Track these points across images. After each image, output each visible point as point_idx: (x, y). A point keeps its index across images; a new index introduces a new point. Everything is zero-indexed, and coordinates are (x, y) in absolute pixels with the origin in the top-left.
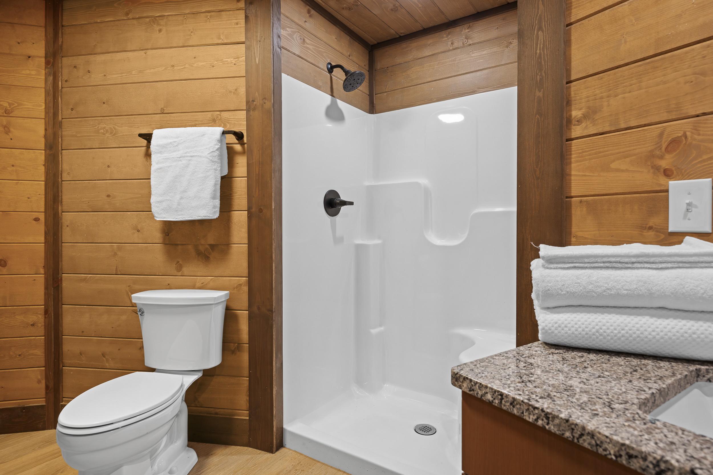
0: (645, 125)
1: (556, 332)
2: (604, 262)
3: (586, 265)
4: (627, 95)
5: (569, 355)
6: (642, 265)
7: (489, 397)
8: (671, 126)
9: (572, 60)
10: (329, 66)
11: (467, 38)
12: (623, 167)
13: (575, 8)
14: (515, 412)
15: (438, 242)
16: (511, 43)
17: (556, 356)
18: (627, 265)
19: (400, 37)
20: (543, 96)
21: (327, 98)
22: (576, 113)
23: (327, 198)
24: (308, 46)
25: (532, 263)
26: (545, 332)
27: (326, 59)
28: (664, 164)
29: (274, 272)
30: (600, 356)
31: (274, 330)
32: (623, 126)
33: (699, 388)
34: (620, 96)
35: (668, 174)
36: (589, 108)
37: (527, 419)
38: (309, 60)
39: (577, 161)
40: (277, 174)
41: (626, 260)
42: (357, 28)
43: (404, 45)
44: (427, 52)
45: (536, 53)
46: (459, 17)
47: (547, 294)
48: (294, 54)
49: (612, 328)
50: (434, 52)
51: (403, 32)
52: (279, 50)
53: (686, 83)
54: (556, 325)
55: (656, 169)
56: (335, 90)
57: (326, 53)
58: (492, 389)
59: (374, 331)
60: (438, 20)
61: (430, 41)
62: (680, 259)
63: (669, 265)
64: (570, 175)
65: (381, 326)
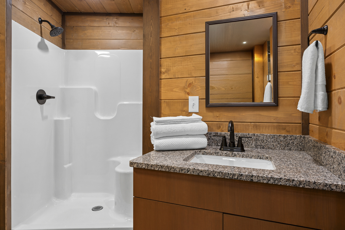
0: (183, 78)
1: (160, 146)
2: (173, 122)
3: (168, 123)
4: (178, 67)
5: (164, 153)
6: (183, 122)
7: (144, 167)
8: (189, 79)
9: (162, 51)
10: (40, 20)
11: (116, 23)
12: (177, 91)
13: (163, 32)
14: (152, 169)
15: (102, 118)
16: (135, 31)
17: (160, 154)
18: (179, 123)
19: (81, 12)
20: (152, 62)
21: (39, 38)
22: (163, 70)
23: (38, 94)
24: (27, 6)
25: (151, 124)
26: (156, 146)
27: (38, 15)
28: (188, 90)
29: (6, 138)
30: (172, 152)
31: (6, 172)
32: (177, 77)
33: (196, 157)
34: (176, 67)
35: (188, 94)
36: (167, 69)
37: (156, 170)
38: (28, 14)
39: (163, 87)
40: (8, 79)
41: (179, 121)
42: (57, 2)
43: (83, 17)
44: (96, 24)
45: (150, 45)
46: (112, 12)
47: (157, 134)
48: (19, 9)
49: (175, 142)
50: (99, 25)
51: (83, 11)
52: (10, 6)
53: (193, 66)
54: (160, 144)
55: (186, 92)
56: (43, 34)
57: (38, 12)
58: (145, 164)
59: (66, 166)
60: (102, 11)
61: (97, 19)
62: (191, 120)
63: (189, 122)
64: (161, 92)
65: (70, 163)
